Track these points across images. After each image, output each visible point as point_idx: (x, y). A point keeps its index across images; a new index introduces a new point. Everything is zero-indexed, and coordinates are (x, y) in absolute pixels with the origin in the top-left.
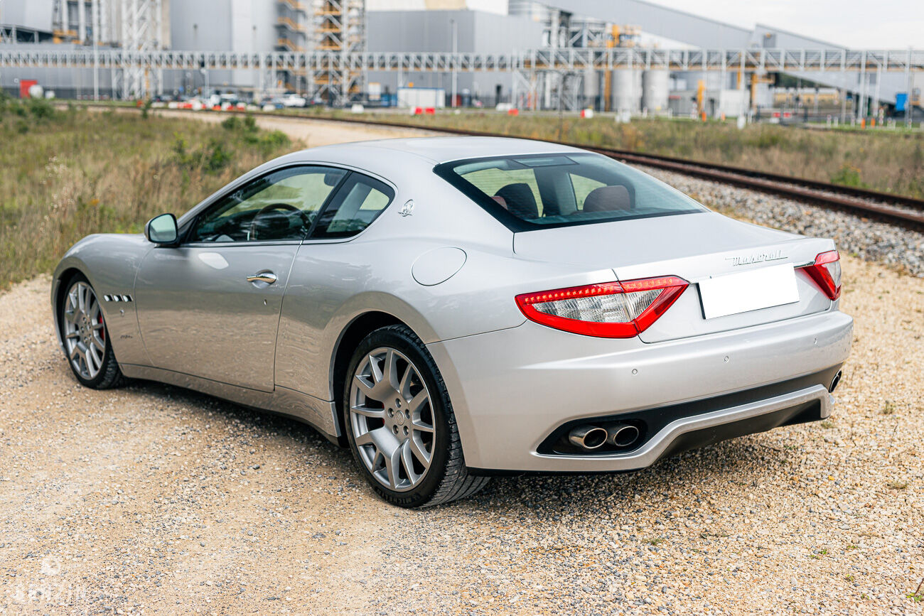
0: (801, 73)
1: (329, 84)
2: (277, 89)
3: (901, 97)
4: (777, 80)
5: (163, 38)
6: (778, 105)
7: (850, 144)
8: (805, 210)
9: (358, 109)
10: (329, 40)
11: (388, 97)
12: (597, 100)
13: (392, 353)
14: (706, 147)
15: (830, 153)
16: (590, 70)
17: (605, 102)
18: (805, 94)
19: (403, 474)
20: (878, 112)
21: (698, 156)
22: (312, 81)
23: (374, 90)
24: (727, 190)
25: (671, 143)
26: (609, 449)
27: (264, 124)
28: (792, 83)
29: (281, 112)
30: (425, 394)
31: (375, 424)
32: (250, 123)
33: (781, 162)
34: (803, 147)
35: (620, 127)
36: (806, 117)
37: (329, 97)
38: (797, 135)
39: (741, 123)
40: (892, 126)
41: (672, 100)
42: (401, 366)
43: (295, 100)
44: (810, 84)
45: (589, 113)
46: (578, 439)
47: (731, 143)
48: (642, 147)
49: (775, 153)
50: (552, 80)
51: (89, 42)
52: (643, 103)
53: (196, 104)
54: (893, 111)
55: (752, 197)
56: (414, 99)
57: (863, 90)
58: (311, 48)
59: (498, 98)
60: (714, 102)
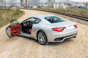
0: (71, 4)
1: (26, 6)
2: (21, 6)
3: (80, 6)
4: (69, 5)
5: (10, 1)
6: (69, 7)
7: (76, 11)
8: (72, 18)
9: (29, 8)
10: (26, 1)
11: (32, 7)
13: (42, 33)
14: (62, 11)
15: (74, 12)
16: (51, 4)
17: (52, 7)
18: (71, 6)
19: (43, 42)
20: (78, 8)
21: (62, 12)
22: (24, 5)
23: (30, 6)
24: (65, 16)
25: (59, 11)
26: (60, 40)
27: (21, 10)
28: (70, 5)
29: (22, 8)
30: (45, 36)
31: (40, 39)
32: (19, 10)
33: (69, 13)
34: (71, 11)
35: (54, 9)
36: (71, 8)
37: (26, 7)
38: (71, 10)
39: (65, 9)
40: (79, 9)
41: (59, 7)
42: (42, 34)
43: (23, 7)
46: (57, 39)
47: (65, 11)
48: (56, 12)
49: (69, 12)
50: (47, 5)
51: (3, 2)
52: (56, 7)
53: (13, 8)
54: (79, 7)
55: (67, 17)
56: (34, 7)
57: (77, 5)
58: (24, 2)
59: (42, 7)
60: (63, 7)
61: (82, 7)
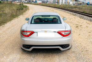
2: (24, 1)
6: (76, 3)
7: (84, 8)
9: (33, 3)
11: (36, 2)
12: (57, 2)
14: (70, 8)
15: (82, 9)
17: (58, 2)
18: (78, 2)
23: (34, 1)
24: (74, 13)
25: (66, 7)
27: (24, 4)
32: (23, 4)
33: (77, 10)
34: (79, 8)
35: (60, 5)
37: (30, 1)
39: (72, 5)
40: (87, 6)
41: (65, 2)
43: (26, 2)
44: (79, 1)
45: (57, 4)
47: (72, 7)
48: (63, 8)
52: (62, 3)
53: (16, 2)
54: (87, 4)
55: (77, 14)
56: (39, 2)
57: (84, 2)
59: (47, 2)
60: (69, 3)
61: (91, 3)
